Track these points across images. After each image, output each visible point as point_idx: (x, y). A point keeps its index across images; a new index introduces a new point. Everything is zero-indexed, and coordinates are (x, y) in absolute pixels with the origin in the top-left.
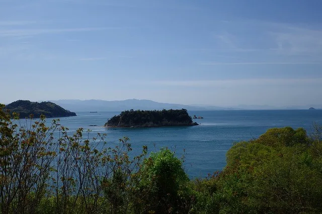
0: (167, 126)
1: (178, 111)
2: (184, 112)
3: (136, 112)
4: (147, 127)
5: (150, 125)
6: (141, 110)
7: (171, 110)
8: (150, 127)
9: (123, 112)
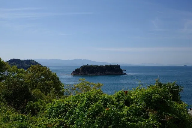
0: (108, 74)
1: (114, 66)
2: (118, 66)
3: (90, 66)
4: (97, 75)
5: (98, 74)
6: (93, 65)
7: (111, 65)
8: (99, 75)
9: (82, 66)
